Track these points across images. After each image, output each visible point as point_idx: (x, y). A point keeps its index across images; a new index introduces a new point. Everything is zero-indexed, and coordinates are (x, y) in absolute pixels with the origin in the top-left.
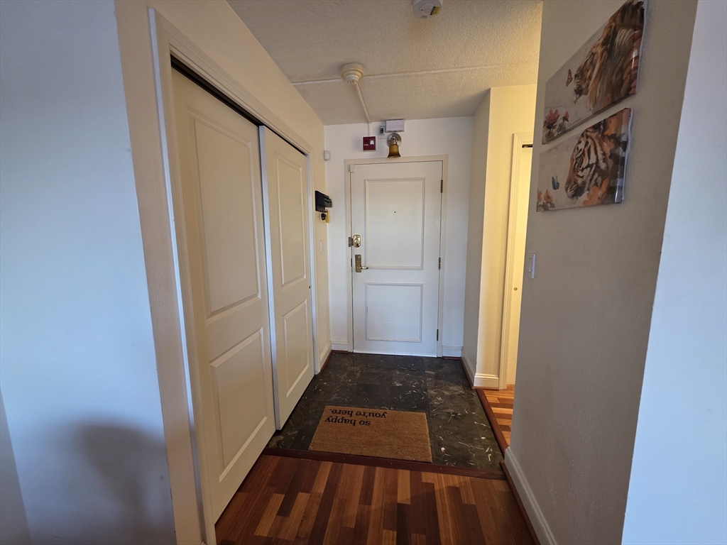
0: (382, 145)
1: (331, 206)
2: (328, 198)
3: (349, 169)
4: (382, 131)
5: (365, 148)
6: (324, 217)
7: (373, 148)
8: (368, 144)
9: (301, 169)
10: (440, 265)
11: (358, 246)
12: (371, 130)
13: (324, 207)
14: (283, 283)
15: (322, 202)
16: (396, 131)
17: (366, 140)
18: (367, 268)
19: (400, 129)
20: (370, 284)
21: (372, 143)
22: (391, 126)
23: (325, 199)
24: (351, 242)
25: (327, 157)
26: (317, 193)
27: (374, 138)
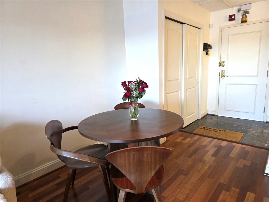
0: (239, 17)
1: (211, 48)
2: (209, 45)
3: (221, 31)
4: (239, 11)
5: (230, 20)
6: (207, 54)
7: (234, 19)
8: (231, 18)
9: (198, 35)
10: (268, 74)
11: (223, 66)
12: (233, 11)
13: (208, 49)
14: (188, 78)
15: (207, 47)
16: (246, 10)
17: (230, 17)
18: (227, 76)
19: (249, 8)
20: (228, 84)
21: (233, 17)
22: (244, 8)
23: (208, 46)
24: (220, 65)
25: (211, 27)
26: (204, 44)
27: (234, 15)
